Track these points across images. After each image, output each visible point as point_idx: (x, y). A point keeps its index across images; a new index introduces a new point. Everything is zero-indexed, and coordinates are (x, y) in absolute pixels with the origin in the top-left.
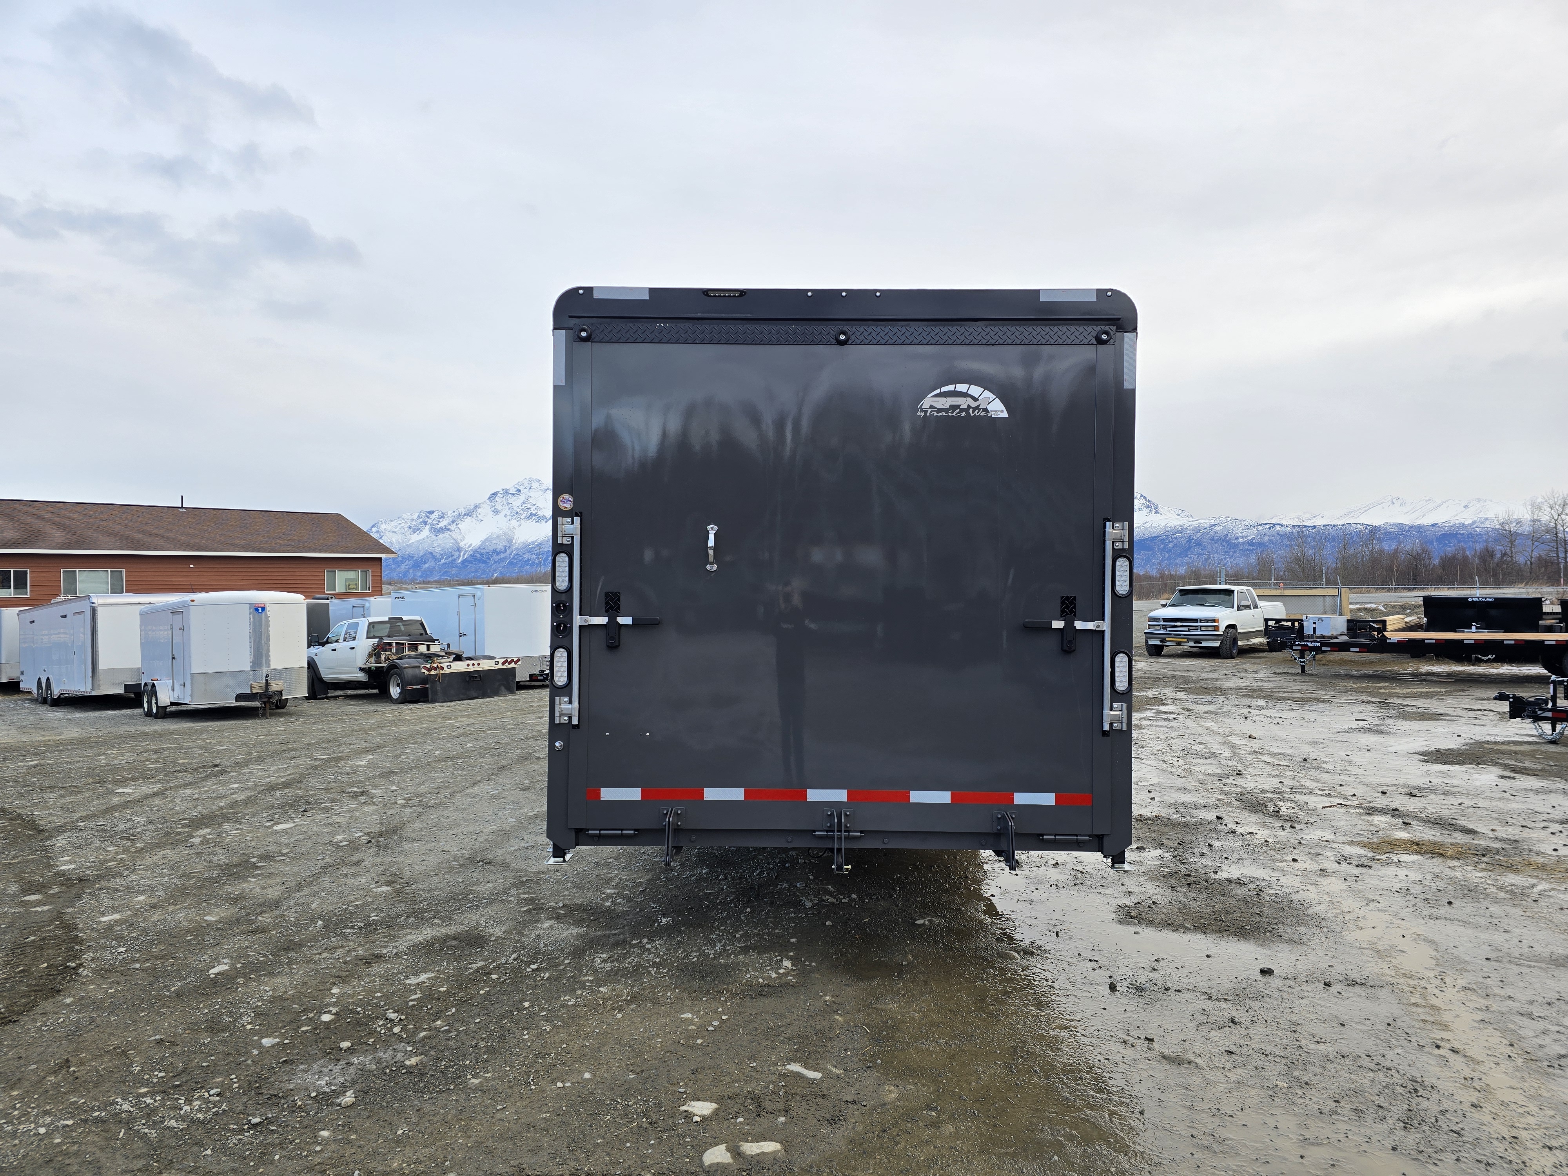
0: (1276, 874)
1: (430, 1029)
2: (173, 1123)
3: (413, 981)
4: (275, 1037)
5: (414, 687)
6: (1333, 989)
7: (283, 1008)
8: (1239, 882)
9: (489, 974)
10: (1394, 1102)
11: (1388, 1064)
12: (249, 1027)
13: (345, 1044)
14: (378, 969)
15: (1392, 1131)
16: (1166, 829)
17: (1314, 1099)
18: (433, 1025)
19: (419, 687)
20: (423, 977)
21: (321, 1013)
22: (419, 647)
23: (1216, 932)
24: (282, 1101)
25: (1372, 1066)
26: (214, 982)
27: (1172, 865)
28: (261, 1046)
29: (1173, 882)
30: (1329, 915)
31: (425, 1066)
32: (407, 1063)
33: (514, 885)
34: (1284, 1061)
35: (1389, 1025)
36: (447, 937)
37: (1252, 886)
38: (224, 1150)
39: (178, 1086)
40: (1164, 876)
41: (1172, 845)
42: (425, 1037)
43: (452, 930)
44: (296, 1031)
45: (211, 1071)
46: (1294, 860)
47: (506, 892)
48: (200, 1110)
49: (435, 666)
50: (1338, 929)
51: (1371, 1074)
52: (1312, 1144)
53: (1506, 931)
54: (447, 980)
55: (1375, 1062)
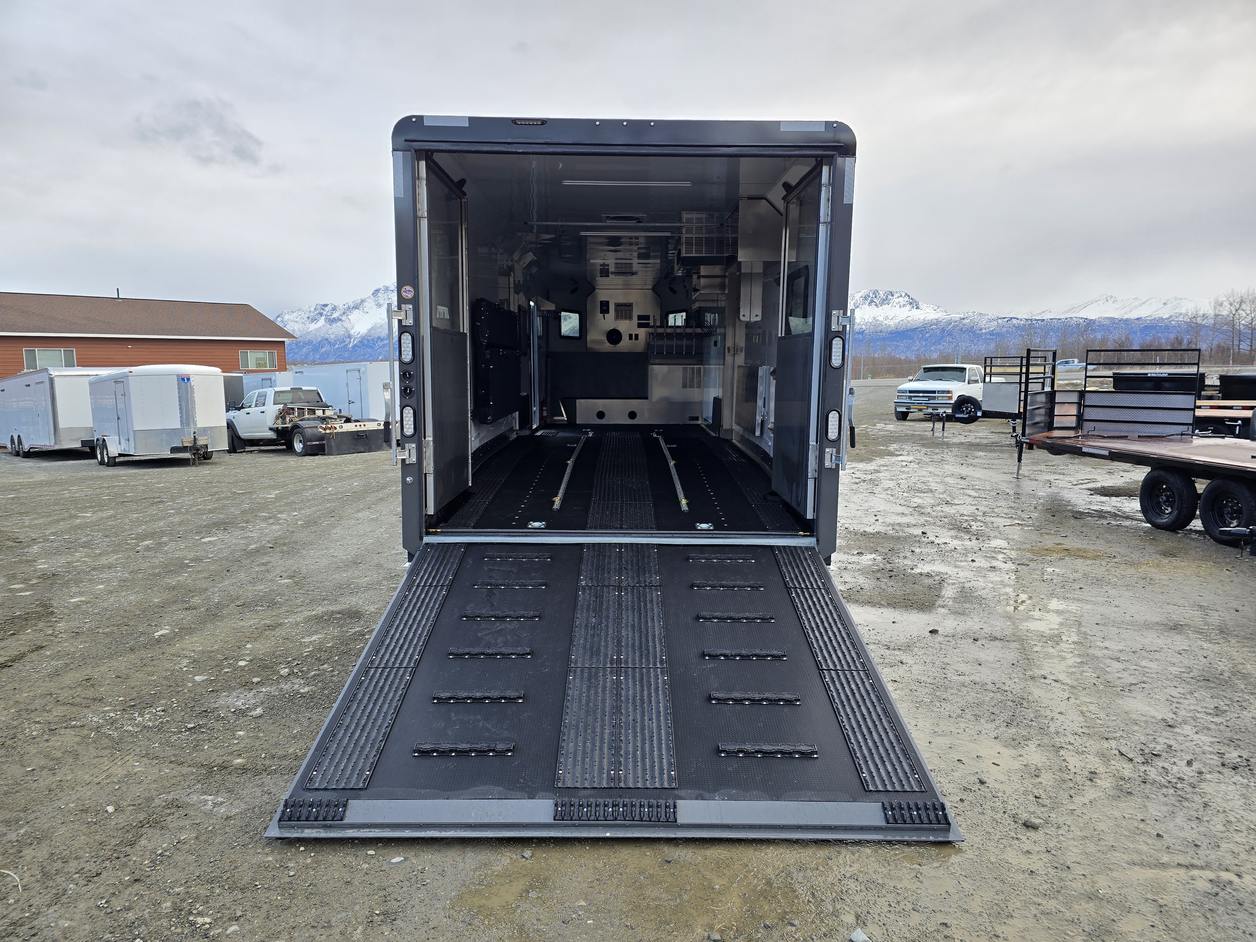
0: (957, 570)
1: (319, 670)
2: (130, 728)
3: (307, 640)
4: (205, 675)
5: (314, 443)
6: (979, 643)
7: (210, 657)
8: (928, 575)
9: (364, 635)
10: (1003, 711)
11: (1006, 688)
12: (185, 669)
13: (255, 680)
14: (278, 632)
15: (997, 728)
16: (882, 541)
17: (947, 709)
18: (321, 668)
19: (317, 443)
20: (314, 638)
21: (238, 660)
22: (317, 412)
23: (903, 607)
24: (210, 714)
25: (995, 689)
26: (158, 641)
27: (881, 565)
28: (194, 681)
29: (879, 575)
30: (989, 596)
31: (315, 693)
32: (302, 691)
33: (385, 578)
34: (932, 686)
35: (1013, 664)
36: (333, 613)
37: (937, 578)
38: (168, 744)
39: (133, 706)
40: (873, 571)
41: (884, 551)
42: (315, 675)
43: (337, 608)
44: (220, 671)
45: (157, 697)
46: (973, 561)
47: (379, 583)
48: (150, 720)
49: (330, 426)
50: (993, 605)
51: (992, 694)
52: (939, 735)
53: (1116, 606)
54: (332, 639)
55: (997, 687)
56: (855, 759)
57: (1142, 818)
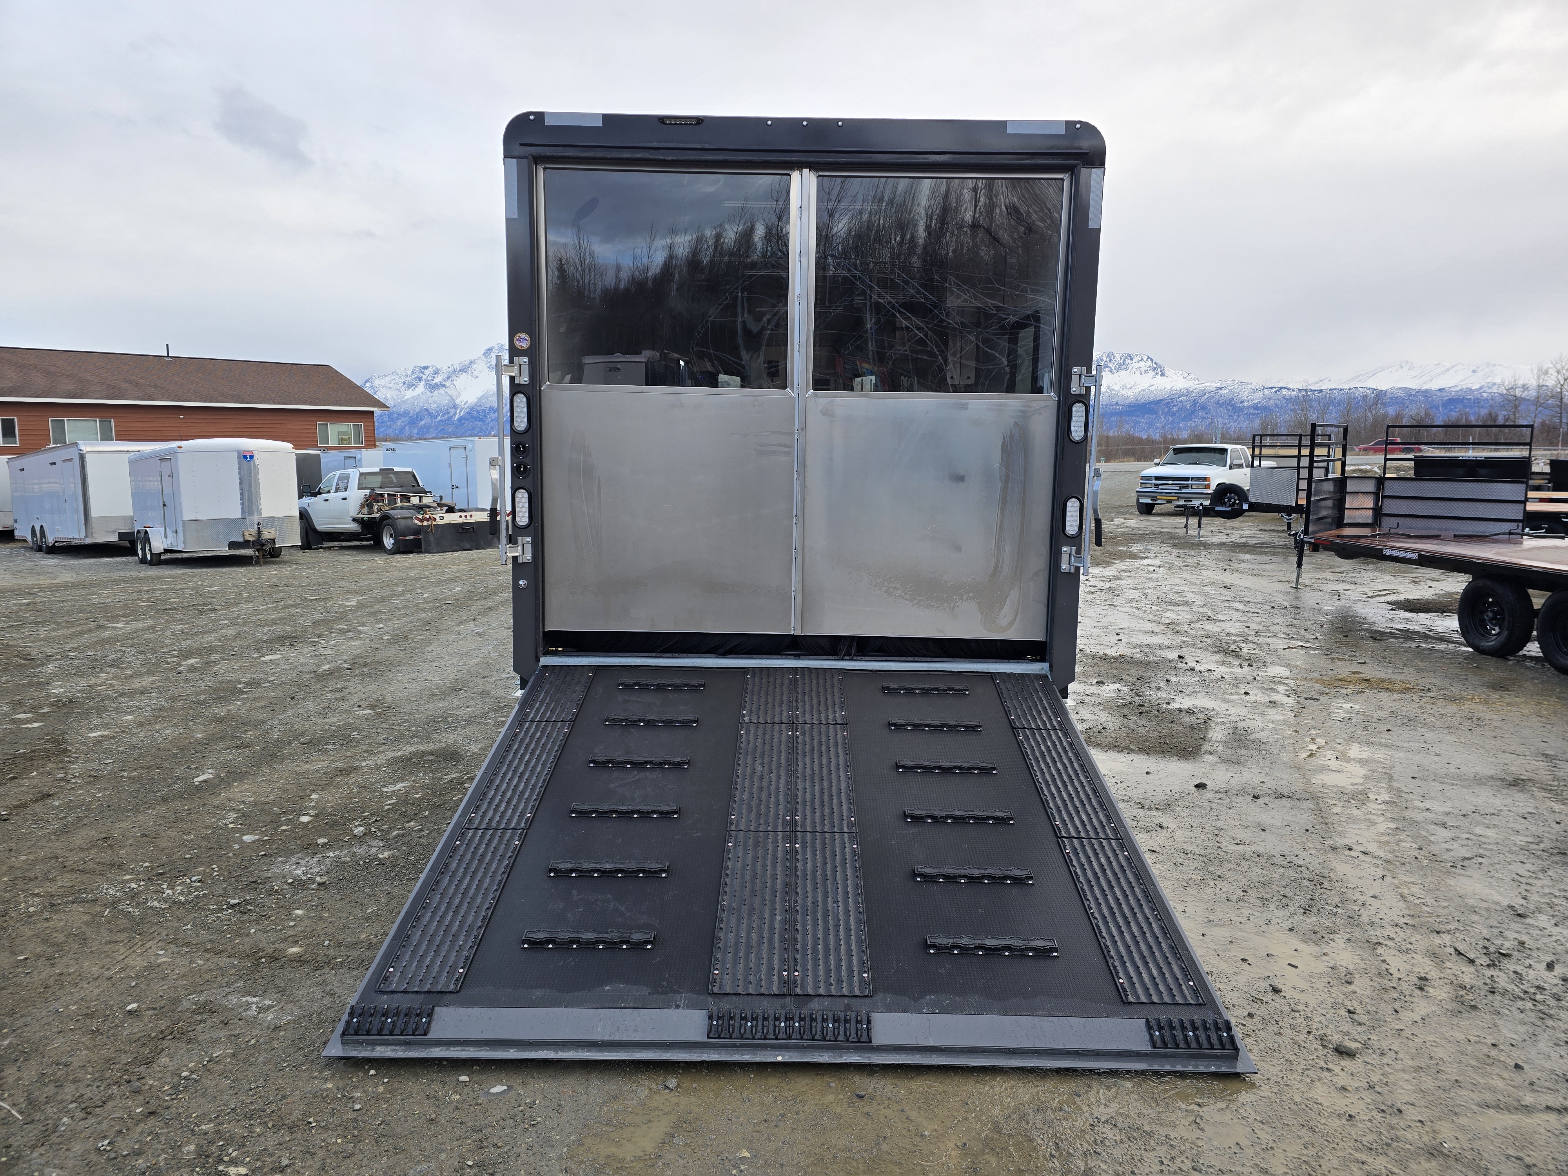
0: (1226, 705)
1: (404, 828)
2: (156, 904)
3: (389, 789)
4: (257, 834)
5: (408, 538)
6: (1260, 801)
7: (264, 811)
8: (1190, 712)
9: (462, 783)
10: (1298, 893)
11: (1300, 862)
12: (231, 826)
13: (321, 841)
14: (353, 778)
15: (1292, 916)
16: (1128, 667)
17: (1224, 890)
18: (407, 825)
19: (412, 537)
20: (399, 786)
21: (299, 815)
22: (412, 499)
23: (1159, 753)
24: (261, 886)
25: (1285, 863)
26: (198, 788)
27: (1127, 697)
28: (242, 842)
29: (1126, 711)
30: (1271, 740)
31: (397, 859)
32: (381, 856)
33: (492, 710)
34: (1202, 859)
35: (1307, 830)
36: (424, 753)
37: (1201, 715)
38: (203, 925)
39: (161, 874)
40: (1118, 706)
41: (1131, 680)
42: (398, 835)
43: (430, 747)
44: (276, 829)
45: (192, 863)
46: (1246, 693)
47: (484, 715)
48: (182, 893)
49: (427, 516)
50: (1276, 752)
51: (1282, 870)
52: (1216, 925)
53: (1436, 755)
54: (422, 788)
55: (1288, 860)
56: (1108, 959)
57: (1493, 1042)
